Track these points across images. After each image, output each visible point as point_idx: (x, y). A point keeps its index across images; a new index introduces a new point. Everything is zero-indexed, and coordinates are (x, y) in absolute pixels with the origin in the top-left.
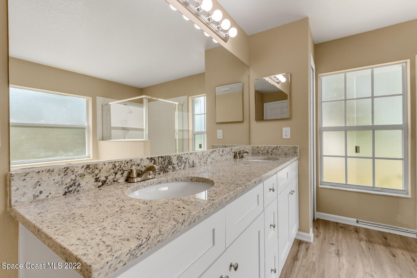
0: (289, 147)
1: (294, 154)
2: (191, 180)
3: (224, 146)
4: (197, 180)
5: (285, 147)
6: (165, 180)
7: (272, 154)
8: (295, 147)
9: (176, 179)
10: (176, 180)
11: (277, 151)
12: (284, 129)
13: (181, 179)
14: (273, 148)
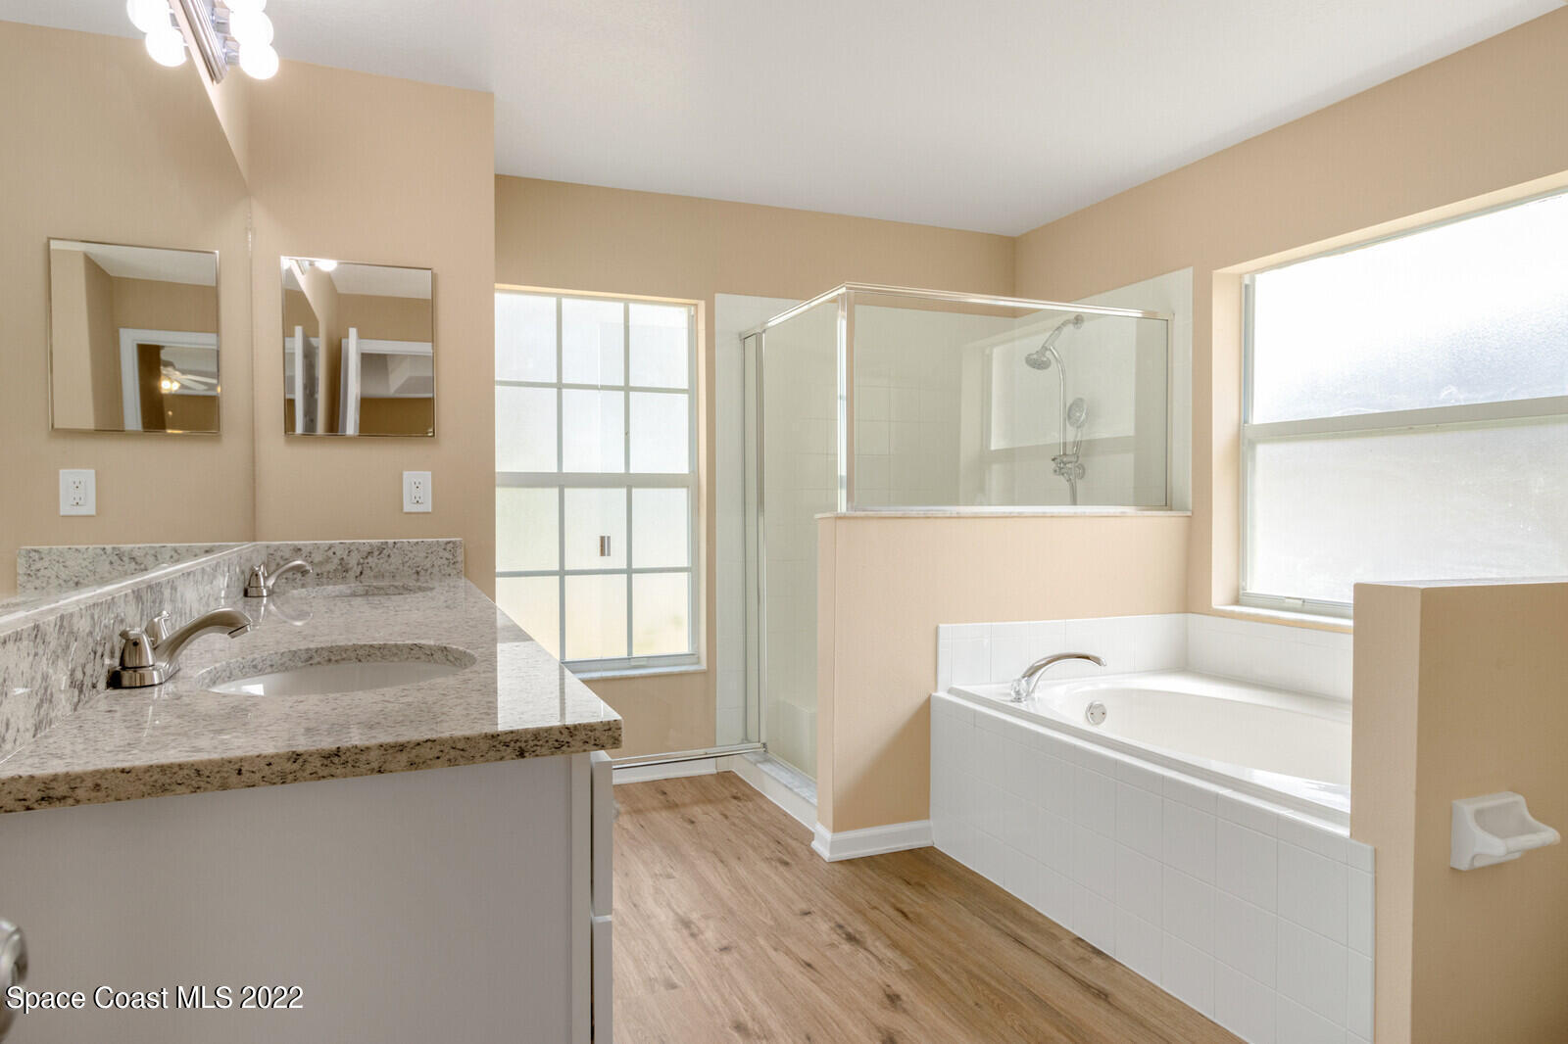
0: (430, 545)
1: (448, 570)
2: (307, 661)
3: (109, 551)
4: (333, 658)
5: (417, 543)
6: (225, 671)
7: (361, 573)
8: (451, 545)
9: (254, 663)
10: (255, 667)
11: (382, 561)
12: (409, 477)
13: (270, 663)
14: (368, 549)
